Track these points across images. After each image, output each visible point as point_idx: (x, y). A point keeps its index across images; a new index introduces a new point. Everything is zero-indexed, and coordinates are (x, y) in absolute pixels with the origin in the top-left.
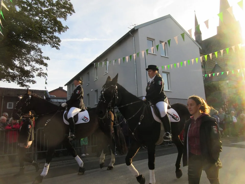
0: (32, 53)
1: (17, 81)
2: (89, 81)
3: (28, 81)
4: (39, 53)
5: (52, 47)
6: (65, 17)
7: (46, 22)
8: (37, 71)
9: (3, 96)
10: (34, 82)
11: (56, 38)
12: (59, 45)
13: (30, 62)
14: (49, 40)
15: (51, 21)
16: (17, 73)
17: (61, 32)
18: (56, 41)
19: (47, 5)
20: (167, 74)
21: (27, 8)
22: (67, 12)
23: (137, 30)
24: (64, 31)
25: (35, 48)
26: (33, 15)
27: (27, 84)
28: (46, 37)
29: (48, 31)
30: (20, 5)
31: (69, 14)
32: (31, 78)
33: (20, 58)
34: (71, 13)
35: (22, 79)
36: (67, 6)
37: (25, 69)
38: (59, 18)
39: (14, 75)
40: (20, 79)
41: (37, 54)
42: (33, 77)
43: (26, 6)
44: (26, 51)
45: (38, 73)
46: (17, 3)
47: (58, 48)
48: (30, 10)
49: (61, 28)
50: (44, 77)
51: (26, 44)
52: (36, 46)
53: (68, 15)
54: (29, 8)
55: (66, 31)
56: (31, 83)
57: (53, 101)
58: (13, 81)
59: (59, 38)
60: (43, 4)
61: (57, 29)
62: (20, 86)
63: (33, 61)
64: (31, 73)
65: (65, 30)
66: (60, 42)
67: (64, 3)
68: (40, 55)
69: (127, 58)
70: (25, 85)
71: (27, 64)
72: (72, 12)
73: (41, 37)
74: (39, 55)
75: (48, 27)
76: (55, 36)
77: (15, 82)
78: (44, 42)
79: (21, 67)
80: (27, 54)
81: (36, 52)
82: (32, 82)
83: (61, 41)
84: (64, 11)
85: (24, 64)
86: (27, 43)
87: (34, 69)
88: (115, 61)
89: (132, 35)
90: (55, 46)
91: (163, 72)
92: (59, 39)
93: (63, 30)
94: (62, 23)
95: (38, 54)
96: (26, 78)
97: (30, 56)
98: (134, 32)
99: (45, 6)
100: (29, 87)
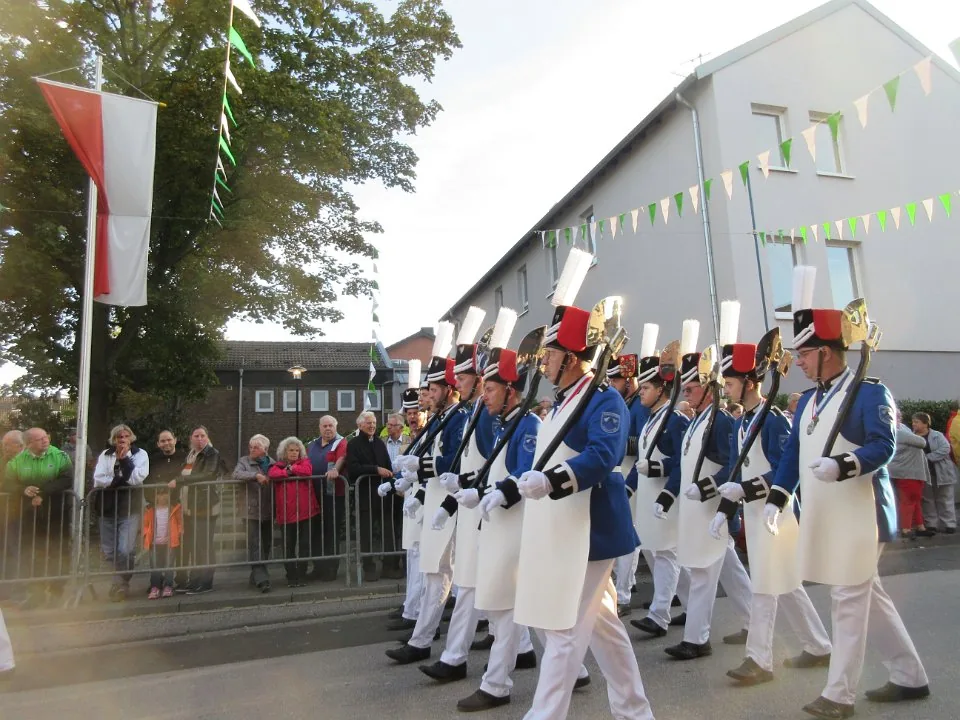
0: (325, 212)
1: (280, 315)
2: (526, 300)
3: (318, 314)
4: (347, 213)
5: (388, 185)
6: (427, 69)
7: (363, 98)
8: (343, 275)
9: (242, 371)
10: (336, 316)
11: (400, 149)
12: (412, 174)
13: (318, 246)
14: (379, 160)
15: (379, 92)
16: (280, 287)
17: (418, 127)
18: (400, 162)
19: (363, 34)
20: (850, 251)
21: (299, 55)
22: (432, 48)
23: (708, 78)
24: (426, 122)
25: (332, 195)
26: (318, 78)
27: (315, 323)
28: (366, 153)
29: (372, 130)
30: (275, 49)
31: (442, 55)
32: (324, 301)
33: (288, 237)
34: (447, 52)
35: (298, 308)
36: (432, 25)
37: (303, 272)
38: (406, 75)
39: (273, 294)
40: (289, 307)
41: (339, 216)
42: (331, 297)
43: (294, 50)
44: (305, 210)
45: (348, 284)
46: (266, 46)
47: (407, 187)
48: (310, 63)
49: (415, 113)
50: (369, 296)
51: (301, 184)
52: (336, 186)
53: (439, 57)
54: (304, 55)
55: (434, 118)
56: (327, 318)
57: (401, 381)
58: (270, 318)
59: (411, 149)
60: (348, 33)
61: (401, 116)
62: (292, 333)
63: (327, 242)
64: (325, 285)
65: (430, 118)
66: (414, 165)
67: (421, 17)
68: (350, 219)
69: (665, 205)
70: (307, 327)
71: (311, 255)
72: (451, 47)
73: (350, 154)
74: (345, 218)
75: (371, 115)
76: (397, 143)
77: (277, 319)
78: (362, 170)
79: (293, 266)
80: (306, 220)
81: (337, 210)
82: (328, 314)
83: (418, 159)
84: (425, 47)
85: (300, 255)
86: (306, 180)
87: (334, 271)
88: (621, 219)
89: (687, 104)
90: (399, 179)
91: (833, 242)
92: (412, 154)
93: (422, 117)
94: (417, 92)
95: (343, 215)
96: (309, 302)
97: (317, 224)
98: (694, 88)
99: (356, 40)
100: (322, 334)
